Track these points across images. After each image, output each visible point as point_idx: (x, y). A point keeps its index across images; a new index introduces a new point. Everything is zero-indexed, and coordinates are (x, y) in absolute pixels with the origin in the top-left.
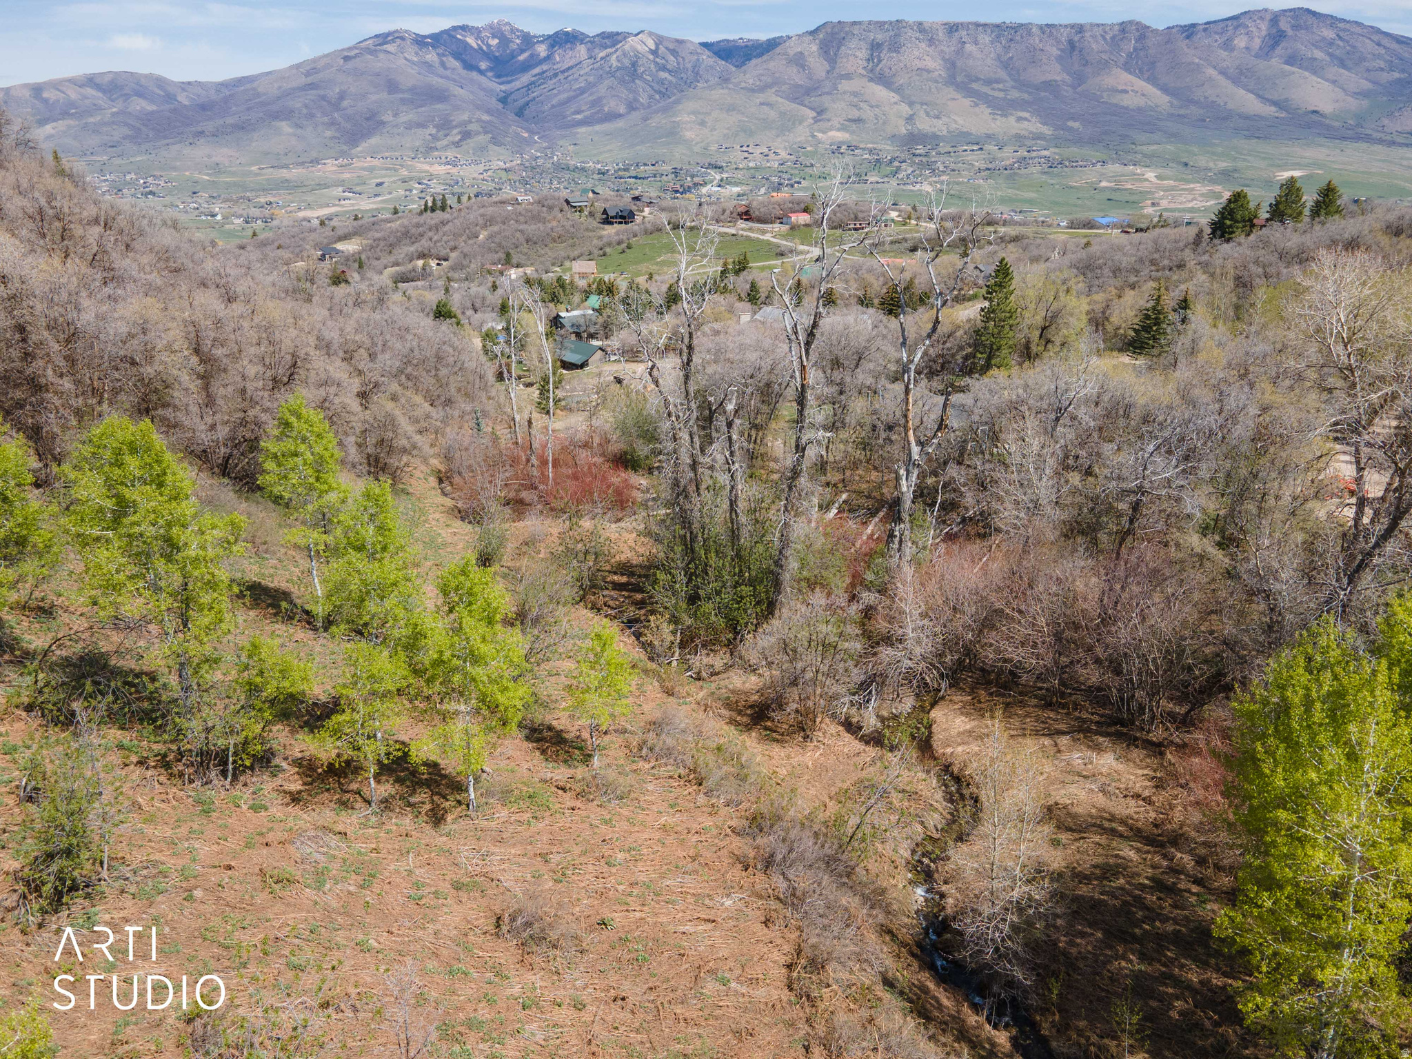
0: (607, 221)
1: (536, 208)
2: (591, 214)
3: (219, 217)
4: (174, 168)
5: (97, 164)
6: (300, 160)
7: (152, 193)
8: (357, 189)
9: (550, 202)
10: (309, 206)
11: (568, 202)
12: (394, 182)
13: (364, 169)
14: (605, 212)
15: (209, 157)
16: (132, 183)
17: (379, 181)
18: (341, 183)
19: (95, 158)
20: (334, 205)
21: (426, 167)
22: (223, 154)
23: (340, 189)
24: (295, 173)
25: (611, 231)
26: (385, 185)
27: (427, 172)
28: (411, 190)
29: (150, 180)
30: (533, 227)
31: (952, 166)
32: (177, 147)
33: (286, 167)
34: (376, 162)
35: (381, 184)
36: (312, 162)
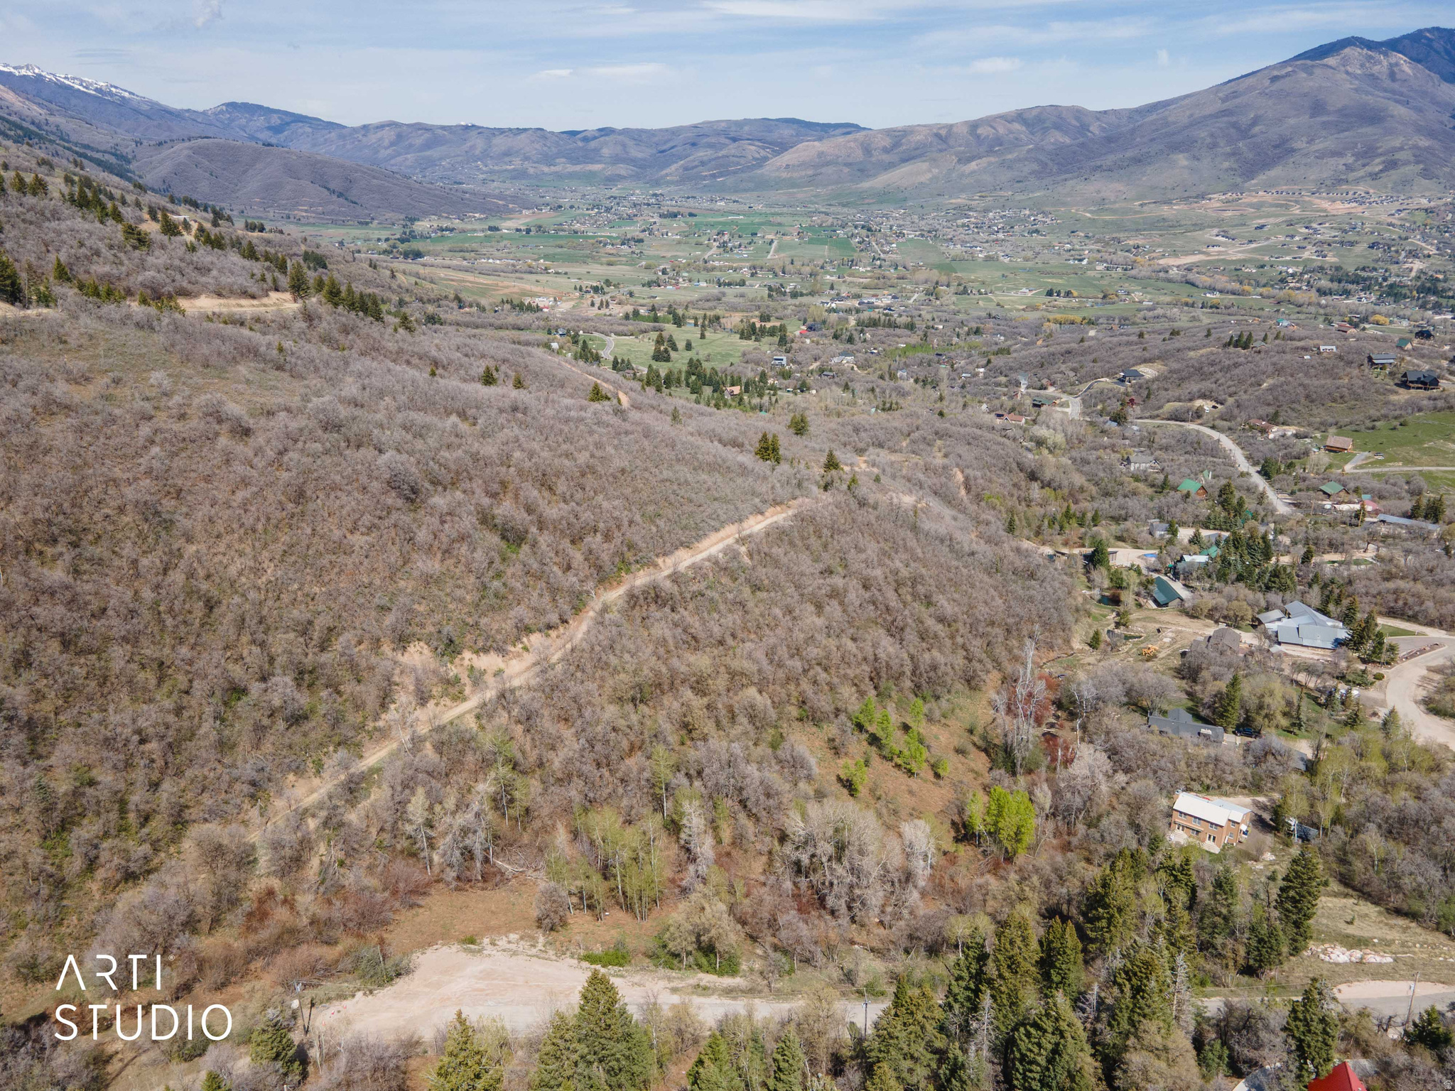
0: (1405, 384)
2: (1392, 374)
3: (1085, 262)
4: (1064, 204)
5: (1002, 200)
6: (1186, 194)
7: (1037, 231)
8: (1233, 232)
10: (1175, 254)
11: (1370, 359)
12: (1278, 225)
13: (1251, 205)
14: (1405, 375)
15: (1099, 192)
16: (1024, 220)
17: (1262, 221)
18: (1217, 223)
19: (1002, 193)
20: (1201, 252)
21: (1326, 205)
22: (1109, 188)
23: (1215, 231)
24: (1174, 210)
26: (1266, 228)
27: (1325, 211)
28: (1292, 237)
29: (1040, 217)
30: (1321, 382)
32: (1072, 183)
33: (1168, 202)
34: (1268, 198)
35: (1262, 227)
36: (1197, 197)
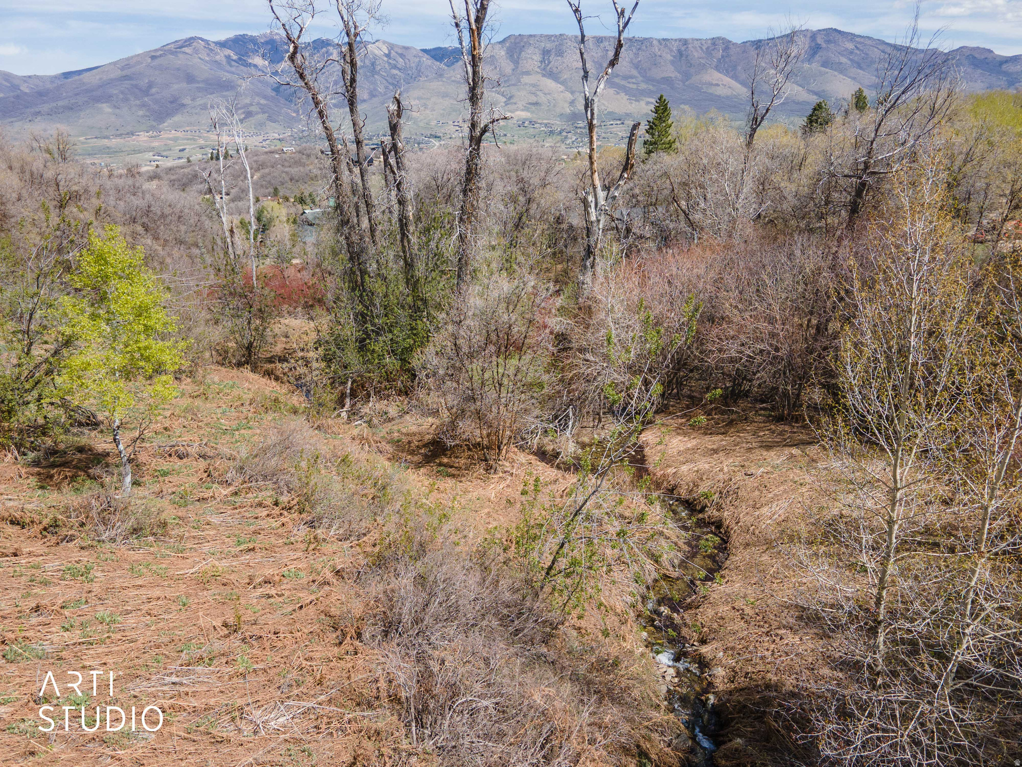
6: (119, 132)
8: (164, 154)
12: (194, 149)
13: (169, 139)
15: (45, 130)
17: (181, 148)
18: (152, 149)
20: (147, 165)
23: (151, 154)
24: (114, 142)
26: (187, 151)
31: (603, 135)
32: (20, 123)
33: (107, 137)
34: (179, 134)
35: (183, 150)
36: (128, 134)
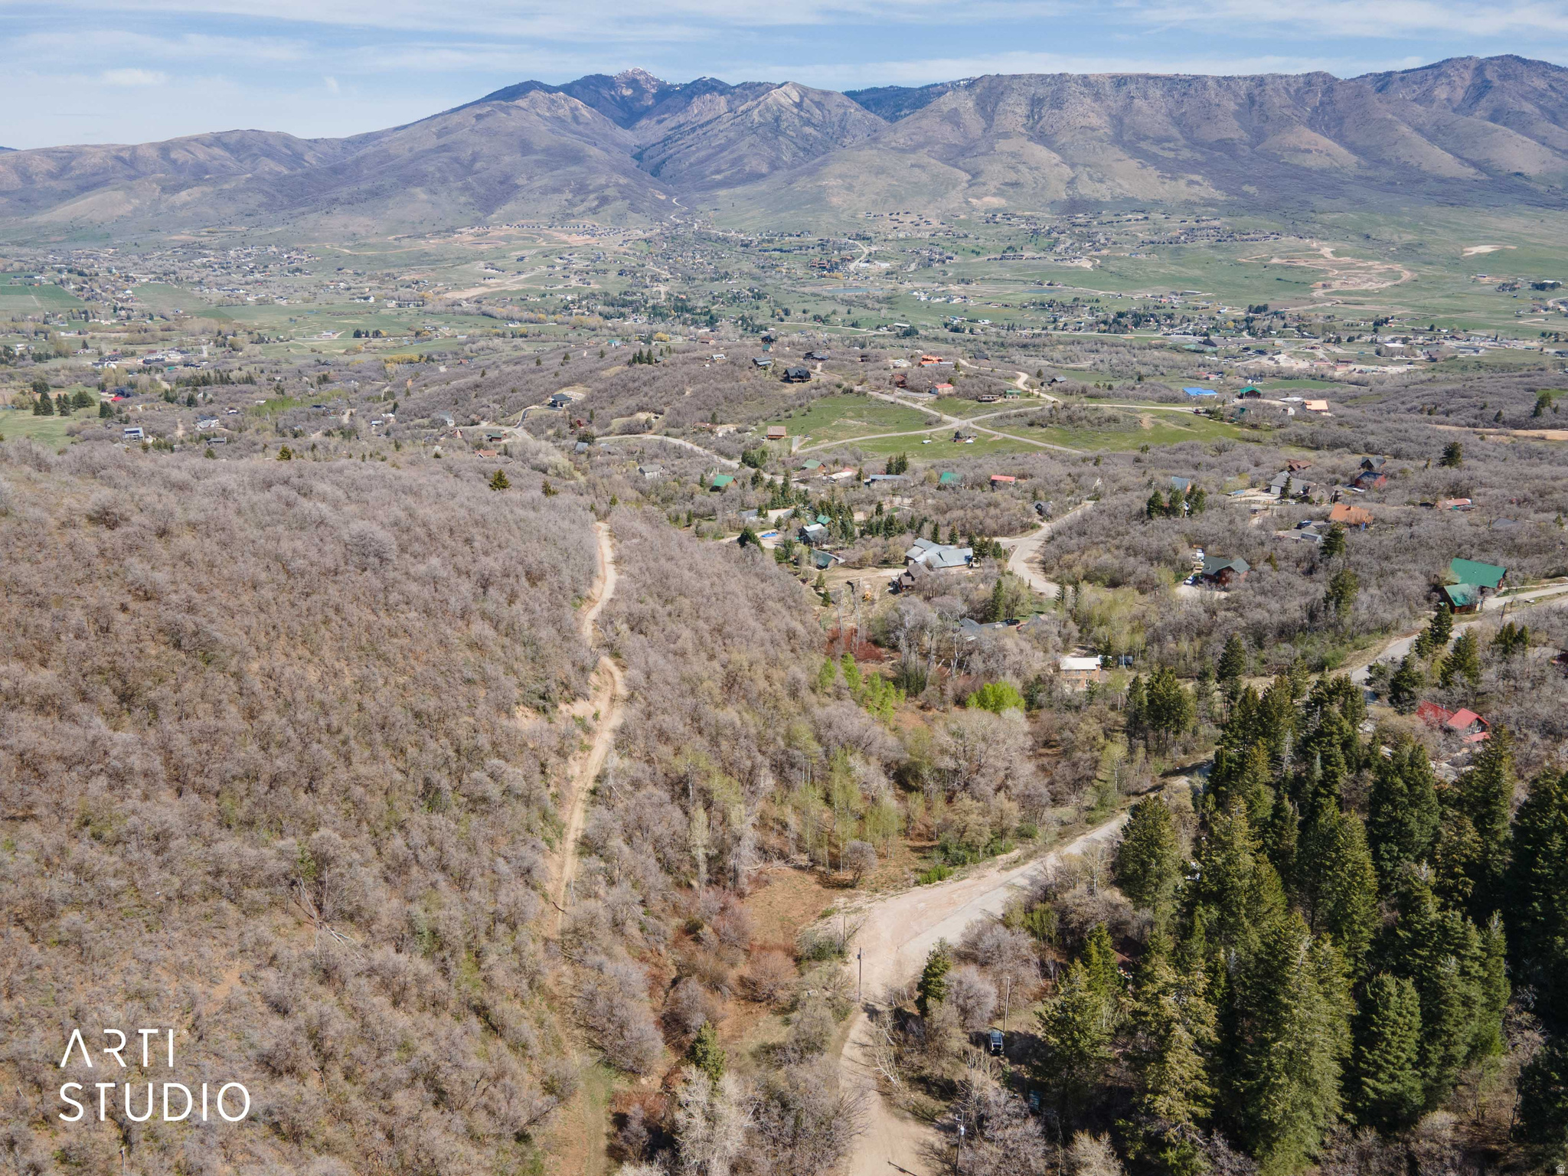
0: (787, 379)
1: (730, 367)
2: (774, 372)
3: (372, 300)
4: (314, 240)
5: (238, 236)
6: (436, 229)
7: (298, 270)
8: (499, 264)
9: (741, 362)
10: (457, 287)
11: (755, 362)
12: (535, 256)
13: (500, 238)
14: (786, 372)
15: (346, 226)
16: (275, 258)
17: (519, 253)
18: (479, 256)
19: (233, 228)
20: (482, 285)
21: (565, 237)
22: (359, 222)
23: (482, 264)
24: (431, 244)
25: (791, 389)
26: (526, 260)
27: (565, 242)
28: (553, 267)
29: (293, 254)
30: (729, 385)
31: (1114, 238)
32: (313, 217)
33: (422, 236)
34: (513, 231)
35: (521, 259)
36: (447, 231)
